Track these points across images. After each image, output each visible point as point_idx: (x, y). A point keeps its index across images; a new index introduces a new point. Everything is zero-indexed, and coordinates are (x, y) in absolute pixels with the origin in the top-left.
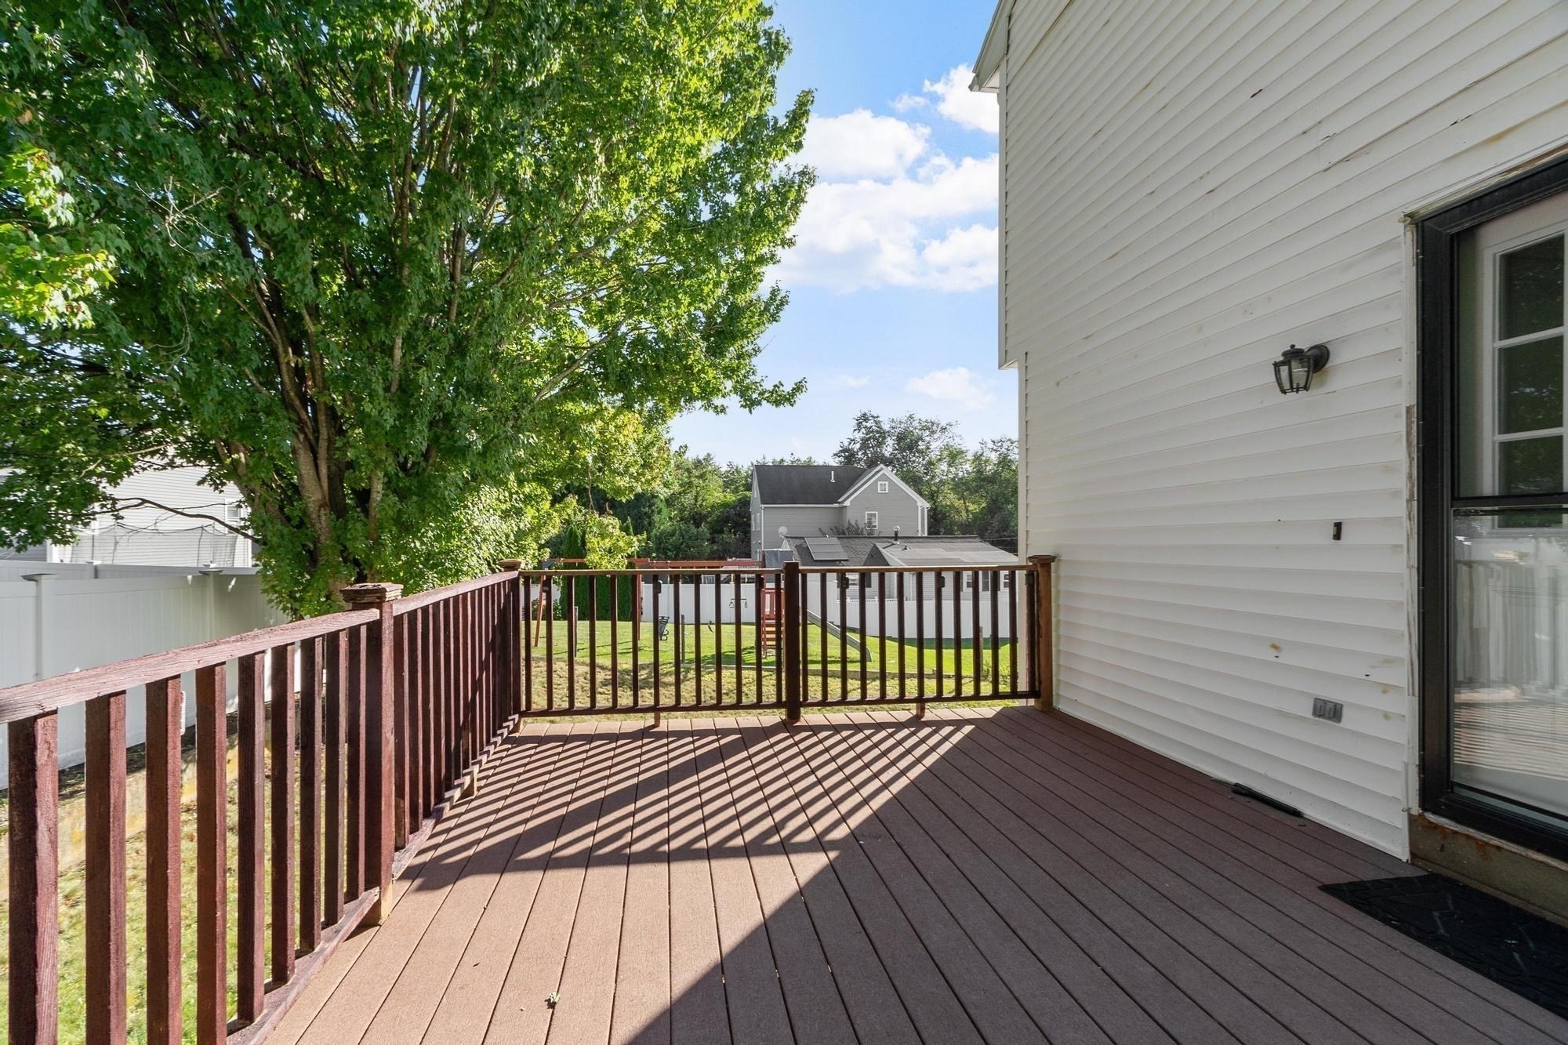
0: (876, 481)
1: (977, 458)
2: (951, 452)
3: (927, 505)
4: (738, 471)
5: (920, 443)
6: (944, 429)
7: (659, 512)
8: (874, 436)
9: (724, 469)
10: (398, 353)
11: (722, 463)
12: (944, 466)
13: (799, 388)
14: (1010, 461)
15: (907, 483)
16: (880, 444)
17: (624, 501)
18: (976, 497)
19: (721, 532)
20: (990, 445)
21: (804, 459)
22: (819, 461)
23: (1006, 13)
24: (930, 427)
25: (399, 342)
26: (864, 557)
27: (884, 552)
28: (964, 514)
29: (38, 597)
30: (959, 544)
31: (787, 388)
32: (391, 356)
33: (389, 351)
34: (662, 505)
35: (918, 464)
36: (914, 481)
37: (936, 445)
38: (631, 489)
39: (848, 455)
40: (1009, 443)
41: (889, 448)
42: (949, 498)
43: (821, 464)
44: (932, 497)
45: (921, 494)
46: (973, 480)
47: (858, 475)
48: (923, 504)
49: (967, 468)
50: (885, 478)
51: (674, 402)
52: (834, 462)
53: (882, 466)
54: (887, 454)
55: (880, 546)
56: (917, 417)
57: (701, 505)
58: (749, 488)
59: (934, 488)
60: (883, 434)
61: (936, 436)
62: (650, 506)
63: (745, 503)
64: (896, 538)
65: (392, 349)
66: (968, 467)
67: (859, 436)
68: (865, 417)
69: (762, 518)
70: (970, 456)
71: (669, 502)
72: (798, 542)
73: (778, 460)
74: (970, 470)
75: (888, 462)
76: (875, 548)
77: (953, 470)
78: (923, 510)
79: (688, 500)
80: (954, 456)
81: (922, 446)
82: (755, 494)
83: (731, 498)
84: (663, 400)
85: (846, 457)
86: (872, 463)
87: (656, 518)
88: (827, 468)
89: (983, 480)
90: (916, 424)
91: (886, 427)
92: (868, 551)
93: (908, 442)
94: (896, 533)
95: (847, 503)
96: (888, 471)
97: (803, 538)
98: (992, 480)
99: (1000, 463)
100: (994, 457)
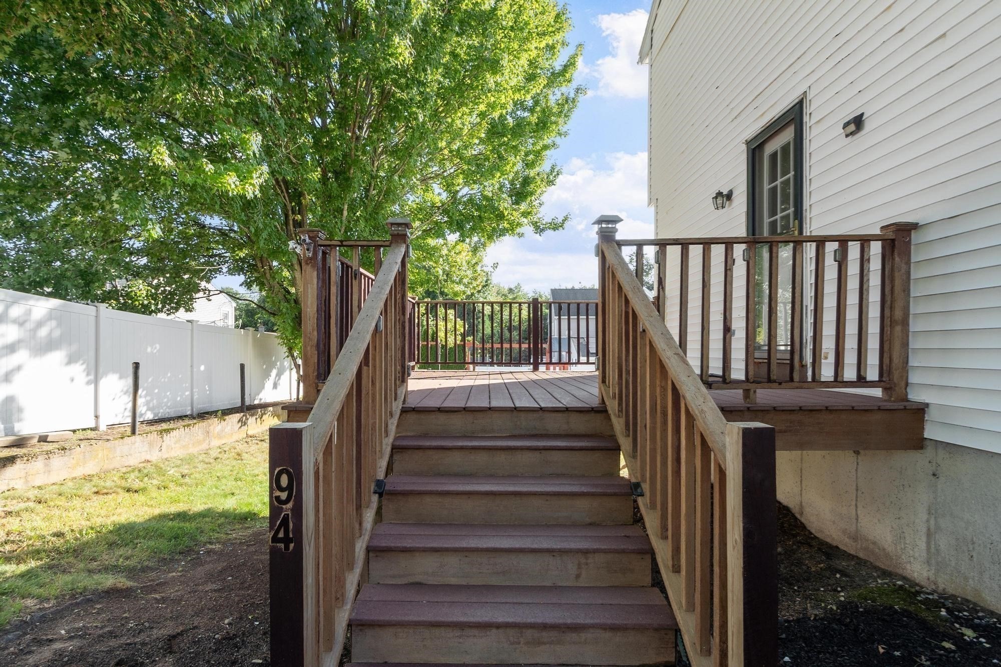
10: (345, 213)
13: (566, 219)
17: (460, 300)
23: (650, 29)
25: (346, 207)
29: (192, 330)
31: (560, 220)
32: (342, 214)
33: (341, 211)
38: (464, 293)
51: (490, 237)
65: (343, 210)
84: (483, 236)
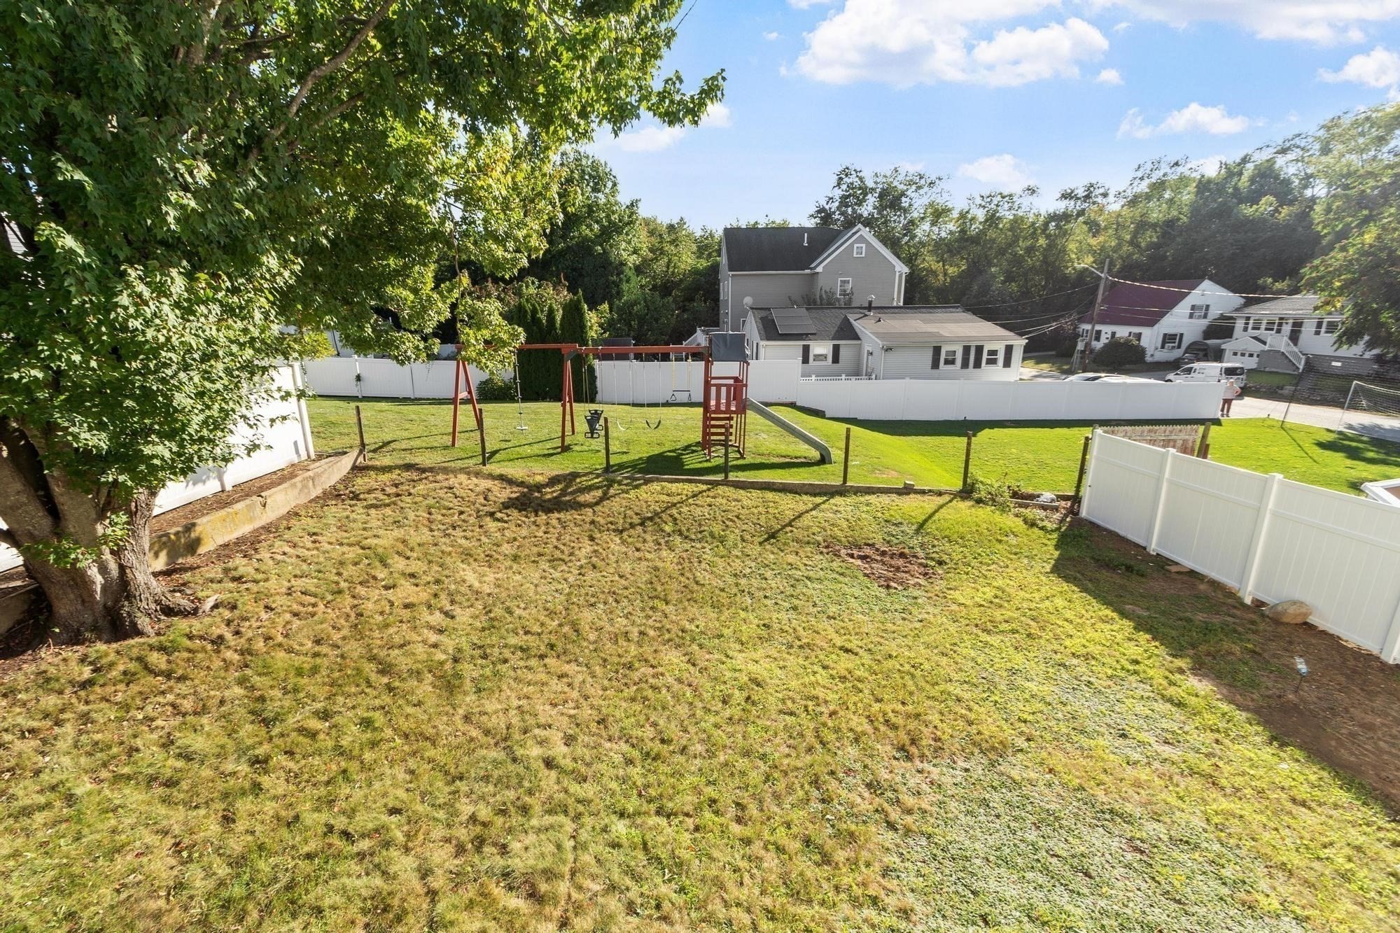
0: (852, 245)
1: (963, 215)
2: (937, 210)
3: (906, 270)
4: (712, 235)
5: (903, 199)
6: (932, 184)
7: (628, 281)
8: (856, 194)
9: (698, 233)
11: (695, 227)
12: (926, 226)
14: (999, 218)
15: (885, 245)
16: (860, 203)
18: (956, 259)
19: (692, 300)
20: (978, 201)
21: (779, 221)
22: (794, 223)
24: (917, 182)
26: (833, 330)
27: (855, 324)
28: (941, 277)
30: (940, 315)
31: (690, 89)
34: (631, 273)
35: (898, 222)
36: (891, 242)
37: (918, 202)
39: (825, 216)
40: (999, 198)
41: (868, 207)
42: (929, 261)
43: (796, 225)
44: (909, 261)
45: (899, 257)
46: (957, 240)
47: (835, 236)
48: (902, 269)
49: (949, 228)
50: (862, 239)
52: (810, 223)
53: (860, 226)
54: (865, 214)
55: (851, 318)
56: (902, 171)
57: (673, 273)
58: (719, 252)
59: (913, 250)
60: (865, 191)
61: (922, 191)
62: (618, 275)
63: (715, 269)
64: (870, 308)
66: (951, 226)
67: (838, 193)
68: (846, 172)
69: (729, 286)
70: (955, 214)
71: (638, 270)
72: (764, 314)
73: (752, 222)
74: (953, 229)
75: (868, 223)
76: (846, 320)
77: (935, 229)
78: (900, 276)
79: (660, 266)
80: (938, 214)
81: (905, 202)
82: (724, 260)
83: (703, 264)
85: (822, 218)
86: (849, 224)
87: (625, 287)
88: (802, 230)
89: (967, 240)
90: (900, 178)
91: (870, 184)
92: (838, 323)
93: (891, 199)
94: (870, 303)
95: (819, 269)
96: (865, 232)
97: (769, 309)
98: (976, 240)
99: (986, 221)
100: (981, 215)
